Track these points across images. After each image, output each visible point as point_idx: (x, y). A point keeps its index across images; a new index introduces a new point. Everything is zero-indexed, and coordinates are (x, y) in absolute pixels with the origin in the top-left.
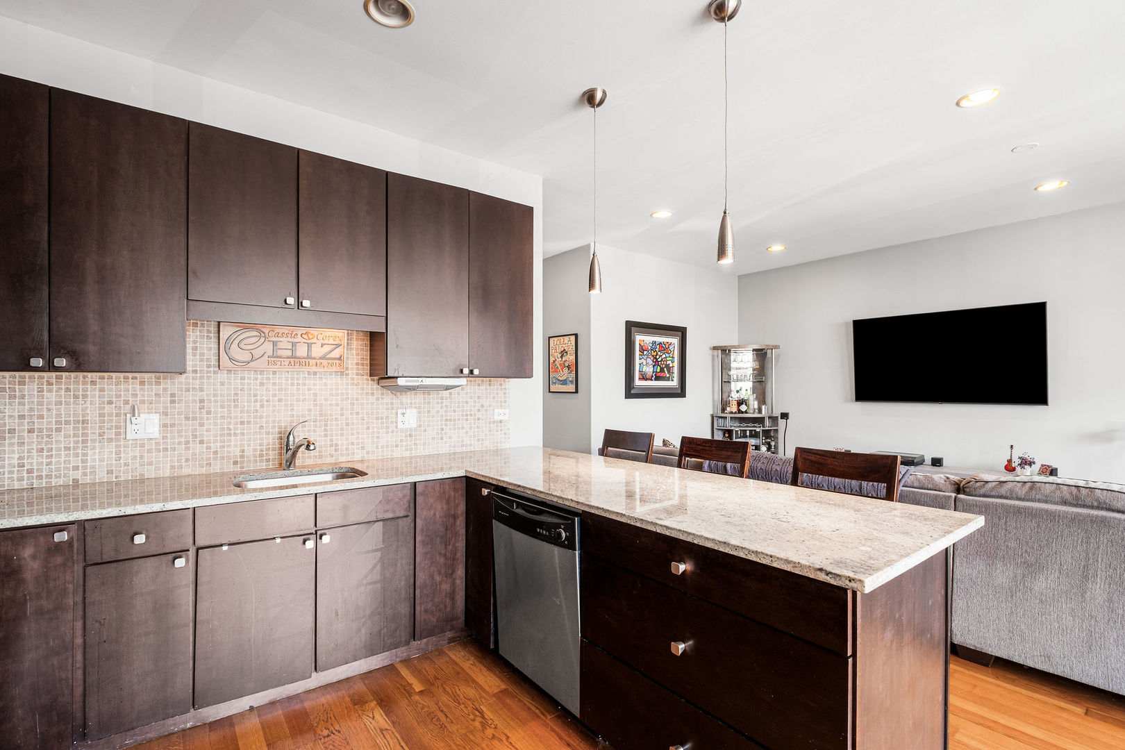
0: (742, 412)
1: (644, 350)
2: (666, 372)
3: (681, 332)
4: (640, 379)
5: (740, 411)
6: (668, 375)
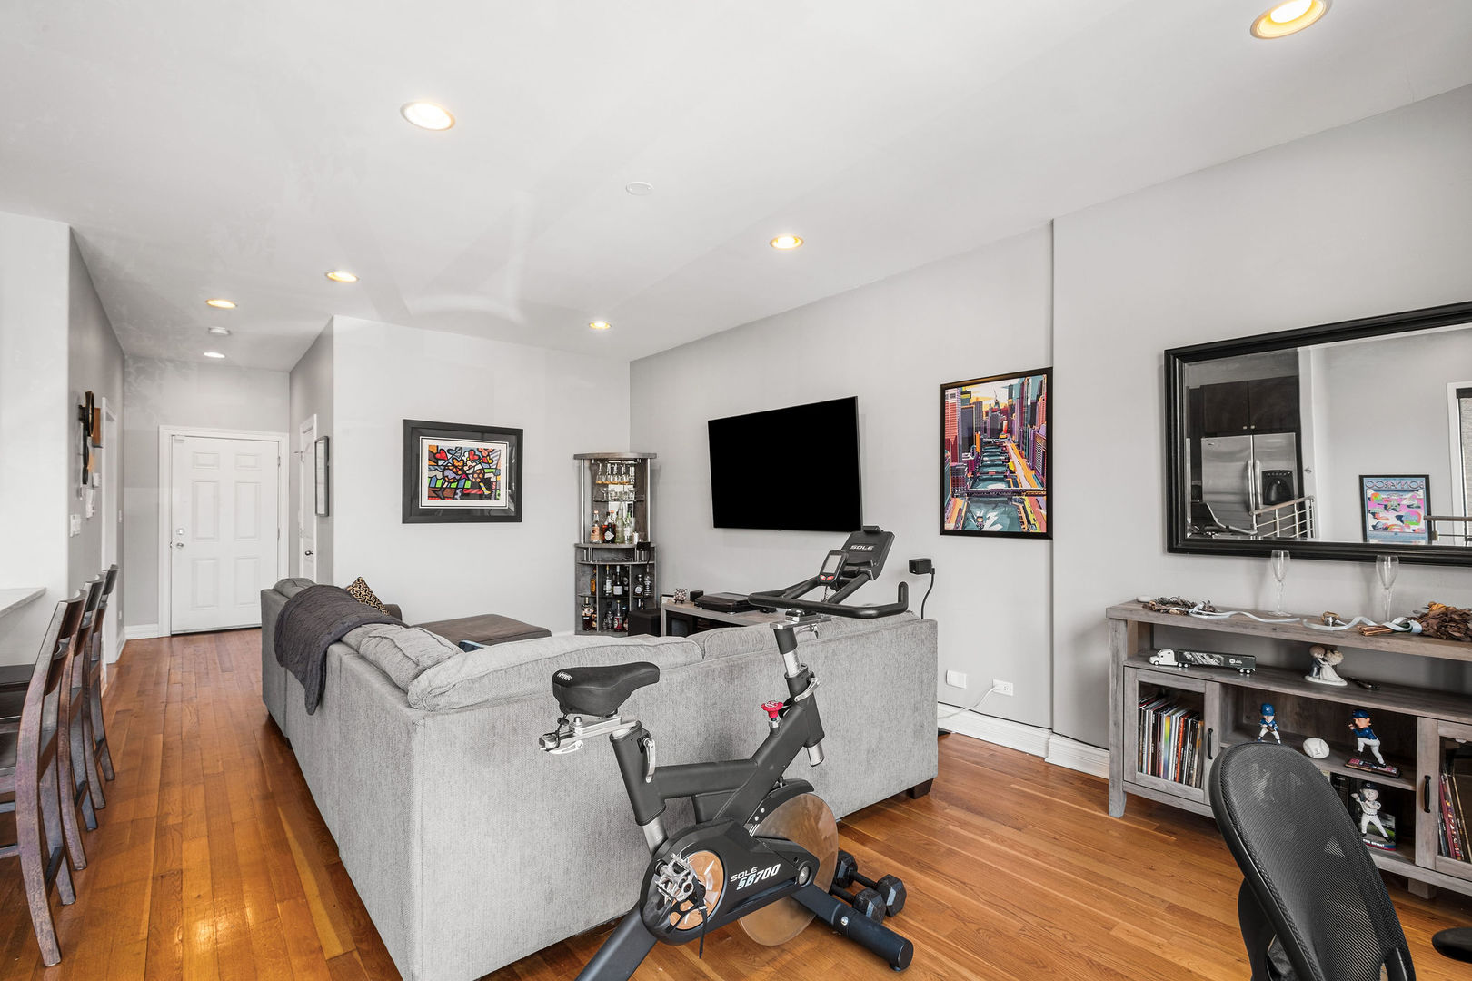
0: (608, 542)
1: (438, 459)
2: (484, 488)
3: (514, 437)
4: (430, 497)
5: (605, 541)
6: (487, 493)
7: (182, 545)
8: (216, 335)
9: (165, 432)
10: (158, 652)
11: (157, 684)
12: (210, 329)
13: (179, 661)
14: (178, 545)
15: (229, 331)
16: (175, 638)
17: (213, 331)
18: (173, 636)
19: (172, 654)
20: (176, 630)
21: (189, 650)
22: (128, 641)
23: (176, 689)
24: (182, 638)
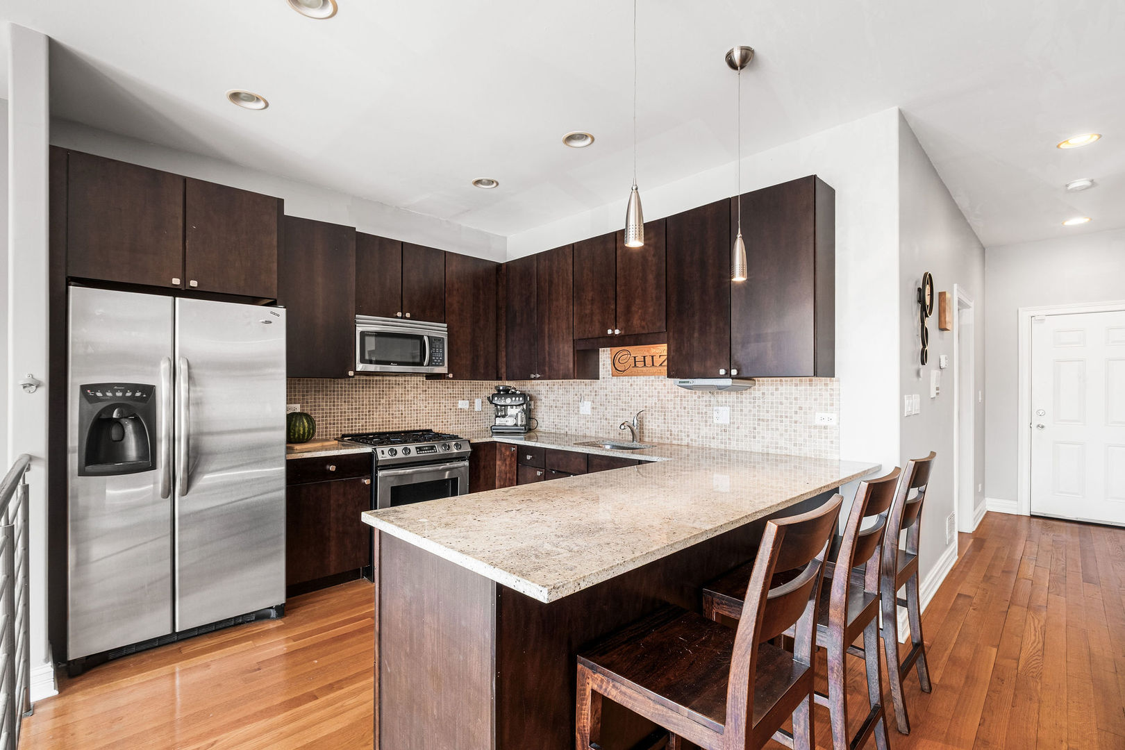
7: (1043, 427)
8: (1075, 191)
9: (1024, 315)
10: (1015, 533)
11: (1006, 572)
12: (1067, 186)
13: (1035, 549)
14: (1038, 426)
15: (1092, 181)
16: (1035, 520)
17: (1070, 188)
18: (1032, 516)
19: (1029, 538)
20: (1036, 511)
21: (1047, 539)
22: (988, 511)
23: (1025, 587)
24: (1041, 521)
